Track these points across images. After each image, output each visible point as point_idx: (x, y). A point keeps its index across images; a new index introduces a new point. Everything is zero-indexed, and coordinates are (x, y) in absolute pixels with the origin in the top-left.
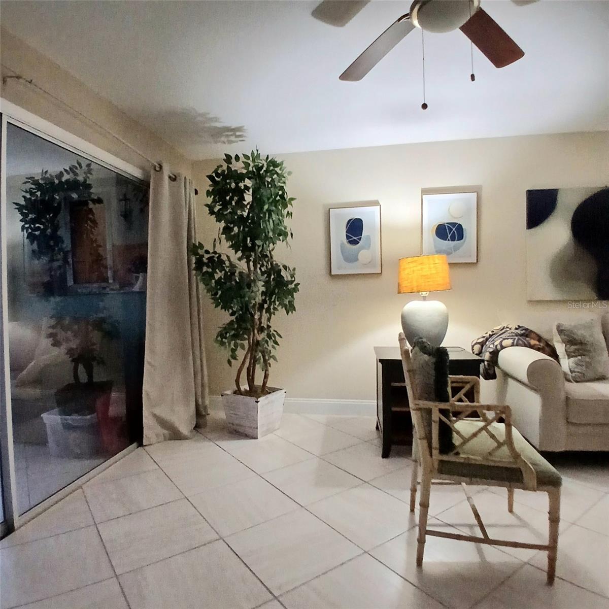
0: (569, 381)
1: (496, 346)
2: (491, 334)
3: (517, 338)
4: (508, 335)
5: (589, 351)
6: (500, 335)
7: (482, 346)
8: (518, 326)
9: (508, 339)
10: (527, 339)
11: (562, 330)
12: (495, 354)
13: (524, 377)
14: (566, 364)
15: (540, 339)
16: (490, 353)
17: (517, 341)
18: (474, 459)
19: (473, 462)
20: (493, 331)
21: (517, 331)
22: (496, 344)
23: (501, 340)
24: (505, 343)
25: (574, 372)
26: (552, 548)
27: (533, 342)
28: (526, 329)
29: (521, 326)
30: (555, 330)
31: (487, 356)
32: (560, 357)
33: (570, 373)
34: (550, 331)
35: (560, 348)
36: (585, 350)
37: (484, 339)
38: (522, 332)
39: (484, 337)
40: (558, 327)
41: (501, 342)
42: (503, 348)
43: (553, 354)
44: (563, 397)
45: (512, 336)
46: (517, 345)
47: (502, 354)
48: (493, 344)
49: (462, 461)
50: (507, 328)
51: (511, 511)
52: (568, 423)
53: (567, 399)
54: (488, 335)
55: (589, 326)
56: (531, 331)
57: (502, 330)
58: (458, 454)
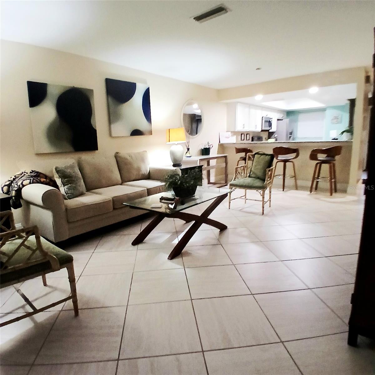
0: (66, 199)
1: (19, 185)
2: (14, 178)
3: (32, 179)
4: (26, 177)
5: (74, 181)
6: (21, 178)
7: (9, 187)
8: (32, 171)
9: (26, 180)
10: (39, 178)
11: (58, 171)
12: (19, 191)
13: (40, 202)
14: (63, 190)
15: (46, 177)
16: (16, 191)
17: (33, 181)
18: (18, 267)
19: (18, 269)
20: (15, 176)
21: (32, 174)
22: (19, 184)
23: (22, 181)
24: (24, 183)
25: (68, 193)
26: (73, 296)
27: (42, 180)
28: (37, 172)
29: (33, 170)
30: (54, 171)
31: (13, 193)
32: (59, 186)
33: (66, 195)
34: (52, 171)
35: (59, 181)
36: (72, 181)
37: (9, 182)
38: (35, 174)
39: (9, 181)
40: (56, 169)
41: (22, 182)
42: (23, 186)
43: (54, 184)
44: (64, 209)
45: (29, 177)
46: (33, 183)
47: (24, 190)
48: (17, 185)
49: (9, 271)
50: (25, 172)
52: (68, 222)
53: (66, 209)
54: (12, 179)
55: (72, 167)
56: (40, 173)
57: (21, 174)
58: (6, 267)
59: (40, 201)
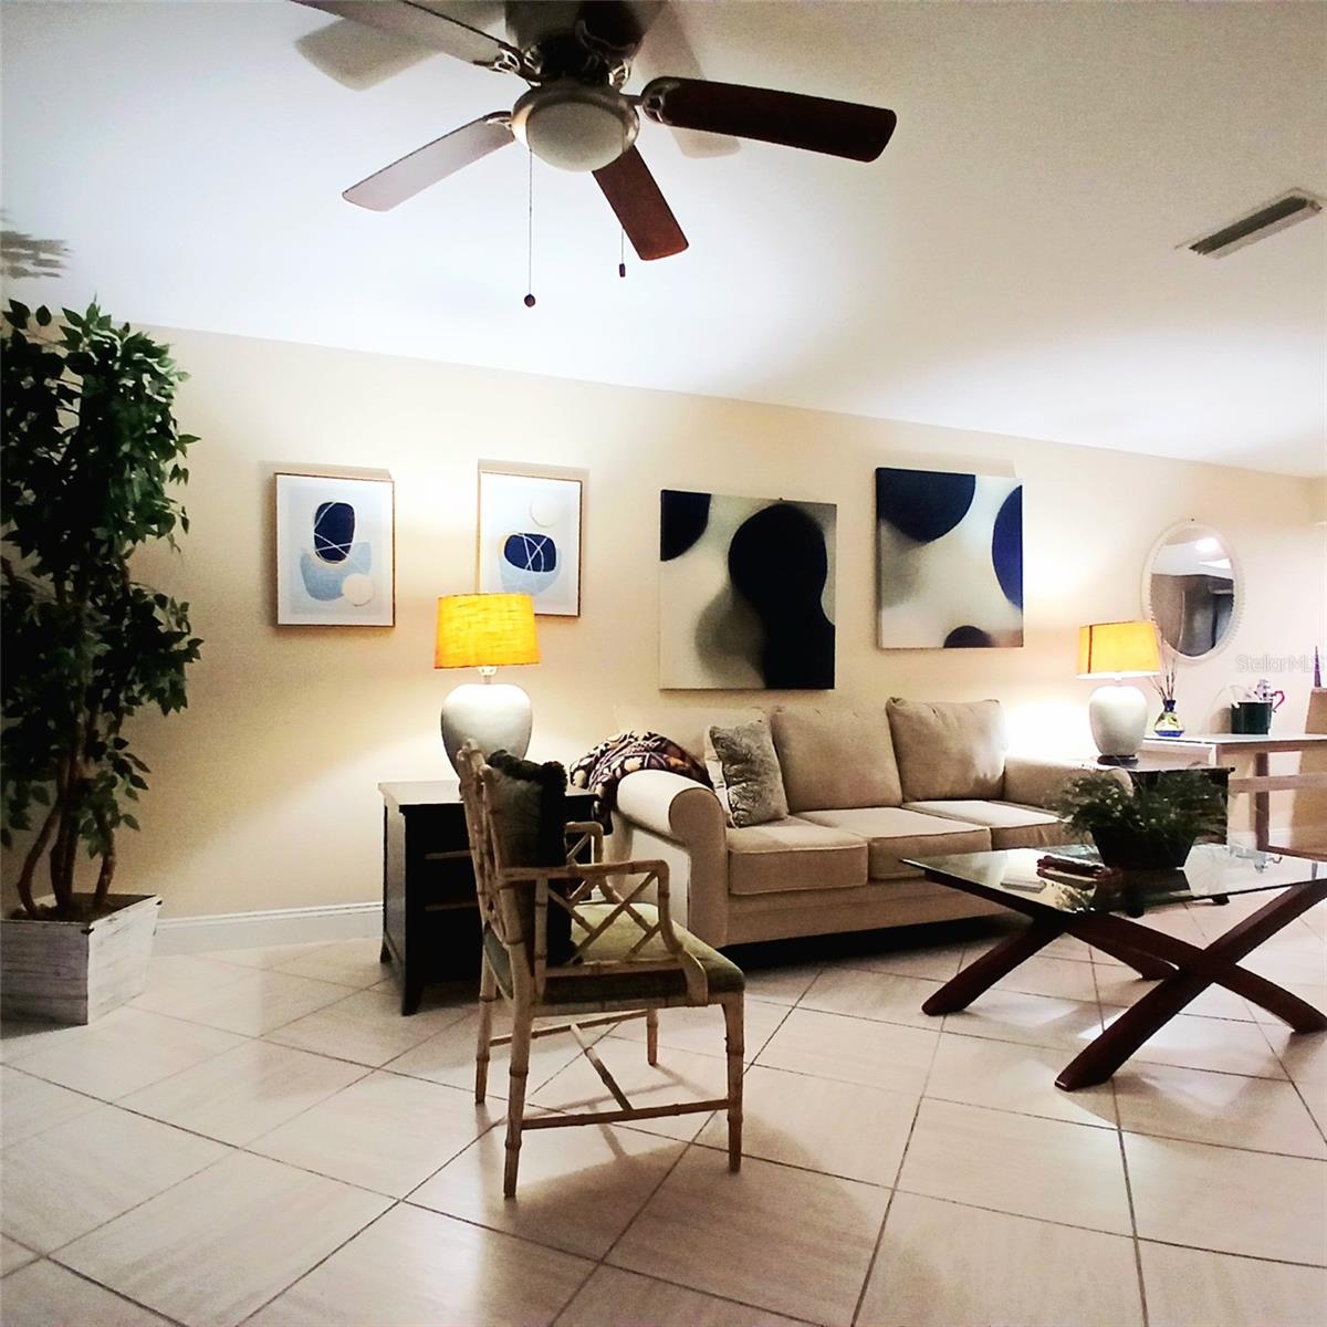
0: (730, 825)
1: (615, 770)
2: (604, 749)
3: (648, 755)
4: (634, 749)
5: (758, 774)
6: (620, 750)
7: (588, 774)
8: (649, 733)
9: (633, 757)
10: (665, 756)
11: (718, 738)
12: (612, 786)
13: (663, 823)
14: (724, 795)
15: (683, 755)
16: (604, 784)
17: (649, 761)
18: (606, 967)
19: (606, 972)
20: (606, 745)
21: (647, 742)
22: (613, 767)
23: (622, 758)
24: (629, 765)
25: (738, 809)
26: (733, 1103)
27: (674, 761)
28: (662, 739)
29: (653, 733)
30: (707, 735)
31: (599, 790)
32: (716, 785)
33: (730, 811)
34: (699, 741)
35: (715, 771)
36: (752, 772)
37: (593, 759)
38: (656, 744)
39: (591, 756)
40: (712, 734)
41: (623, 762)
42: (625, 773)
43: (703, 776)
44: (723, 849)
45: (641, 751)
46: (649, 767)
47: (624, 785)
48: (609, 767)
49: (587, 972)
50: (631, 737)
51: (653, 1063)
52: (731, 895)
53: (730, 853)
54: (598, 752)
55: (754, 732)
56: (671, 743)
57: (623, 741)
58: (580, 961)
59: (662, 821)
